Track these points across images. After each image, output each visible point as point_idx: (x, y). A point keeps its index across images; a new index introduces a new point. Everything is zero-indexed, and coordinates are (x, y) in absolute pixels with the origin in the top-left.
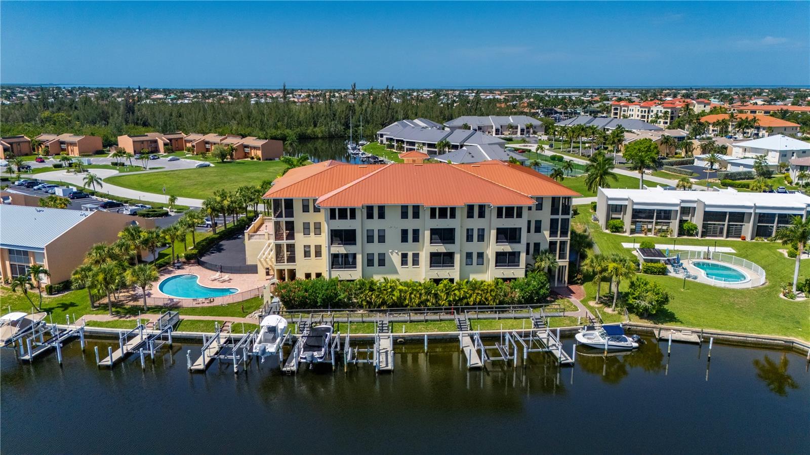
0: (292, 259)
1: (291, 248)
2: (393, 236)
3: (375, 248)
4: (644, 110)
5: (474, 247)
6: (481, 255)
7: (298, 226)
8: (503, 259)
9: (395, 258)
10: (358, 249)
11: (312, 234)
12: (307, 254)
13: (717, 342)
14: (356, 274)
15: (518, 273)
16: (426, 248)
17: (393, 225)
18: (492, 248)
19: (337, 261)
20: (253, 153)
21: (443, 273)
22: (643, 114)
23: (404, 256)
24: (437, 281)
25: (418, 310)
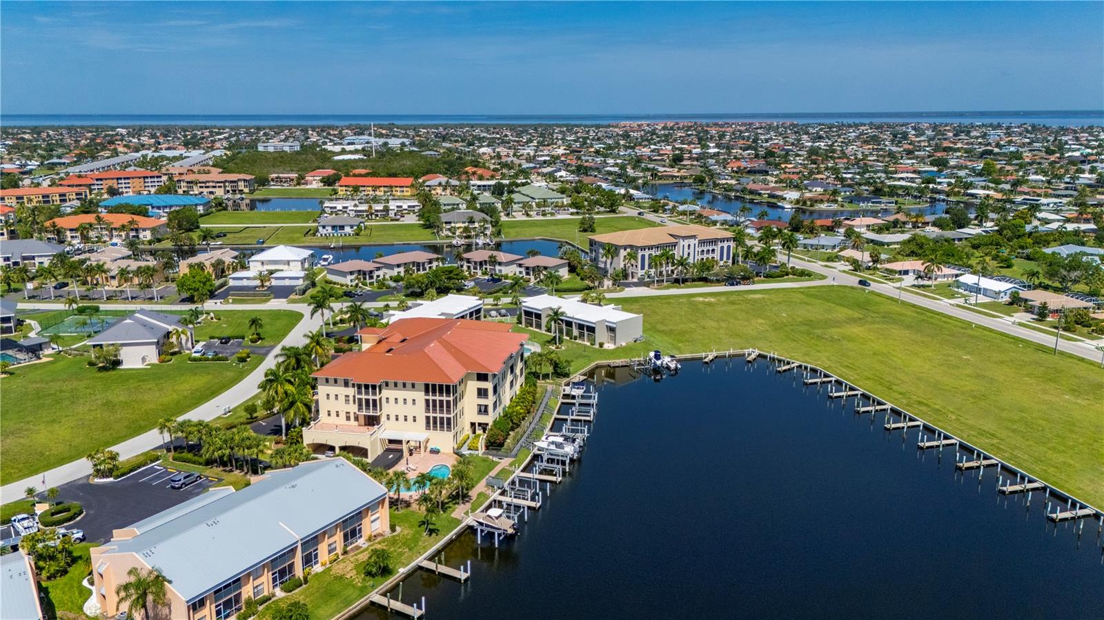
1: (456, 415)
2: (501, 379)
5: (516, 371)
6: (516, 374)
7: (458, 398)
8: (522, 373)
10: (497, 396)
12: (460, 417)
14: (496, 413)
15: (523, 378)
16: (509, 379)
19: (495, 407)
21: (512, 392)
23: (503, 390)
24: (512, 399)
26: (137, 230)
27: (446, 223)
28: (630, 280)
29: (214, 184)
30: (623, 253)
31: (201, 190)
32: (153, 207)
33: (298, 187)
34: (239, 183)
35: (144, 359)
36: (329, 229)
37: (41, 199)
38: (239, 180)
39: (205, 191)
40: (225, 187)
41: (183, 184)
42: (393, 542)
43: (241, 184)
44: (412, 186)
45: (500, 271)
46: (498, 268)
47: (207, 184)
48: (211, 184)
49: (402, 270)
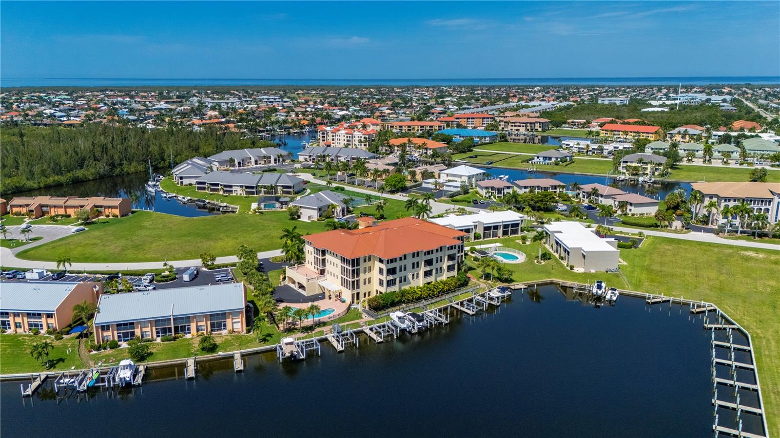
0: (358, 287)
1: (358, 281)
2: (409, 266)
3: (403, 274)
4: (348, 136)
5: (438, 265)
6: (441, 268)
7: (362, 270)
8: (450, 268)
9: (410, 277)
10: (397, 277)
11: (367, 272)
12: (365, 283)
13: (538, 285)
14: (395, 288)
15: (454, 273)
16: (423, 269)
17: (409, 262)
18: (446, 264)
19: (390, 283)
20: (107, 211)
21: (429, 279)
22: (348, 139)
23: (413, 275)
24: (429, 283)
25: (426, 299)
26: (426, 149)
27: (624, 162)
28: (710, 226)
29: (520, 124)
30: (707, 201)
31: (512, 128)
32: (460, 137)
33: (582, 129)
34: (536, 125)
35: (310, 217)
36: (541, 159)
37: (420, 128)
38: (536, 122)
39: (514, 128)
40: (526, 126)
41: (503, 123)
42: (238, 338)
43: (537, 125)
44: (656, 133)
45: (601, 201)
46: (600, 199)
47: (516, 124)
48: (518, 124)
49: (527, 190)
